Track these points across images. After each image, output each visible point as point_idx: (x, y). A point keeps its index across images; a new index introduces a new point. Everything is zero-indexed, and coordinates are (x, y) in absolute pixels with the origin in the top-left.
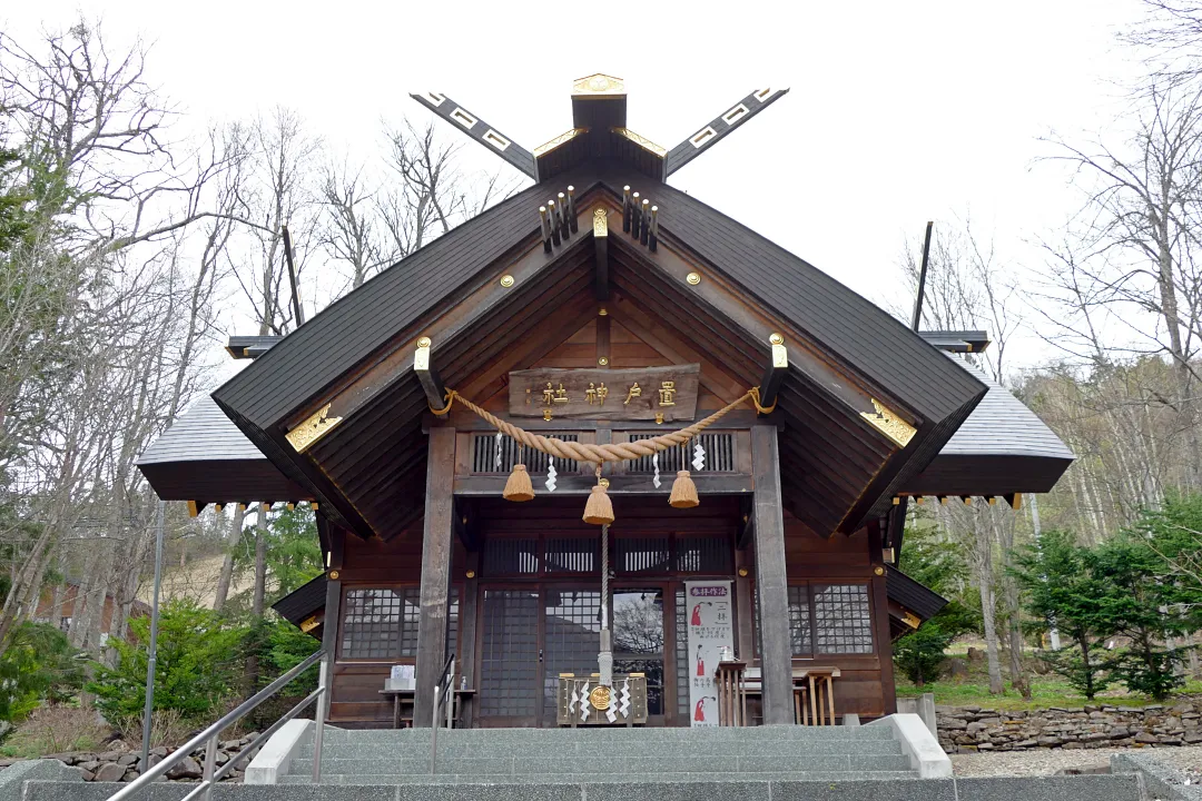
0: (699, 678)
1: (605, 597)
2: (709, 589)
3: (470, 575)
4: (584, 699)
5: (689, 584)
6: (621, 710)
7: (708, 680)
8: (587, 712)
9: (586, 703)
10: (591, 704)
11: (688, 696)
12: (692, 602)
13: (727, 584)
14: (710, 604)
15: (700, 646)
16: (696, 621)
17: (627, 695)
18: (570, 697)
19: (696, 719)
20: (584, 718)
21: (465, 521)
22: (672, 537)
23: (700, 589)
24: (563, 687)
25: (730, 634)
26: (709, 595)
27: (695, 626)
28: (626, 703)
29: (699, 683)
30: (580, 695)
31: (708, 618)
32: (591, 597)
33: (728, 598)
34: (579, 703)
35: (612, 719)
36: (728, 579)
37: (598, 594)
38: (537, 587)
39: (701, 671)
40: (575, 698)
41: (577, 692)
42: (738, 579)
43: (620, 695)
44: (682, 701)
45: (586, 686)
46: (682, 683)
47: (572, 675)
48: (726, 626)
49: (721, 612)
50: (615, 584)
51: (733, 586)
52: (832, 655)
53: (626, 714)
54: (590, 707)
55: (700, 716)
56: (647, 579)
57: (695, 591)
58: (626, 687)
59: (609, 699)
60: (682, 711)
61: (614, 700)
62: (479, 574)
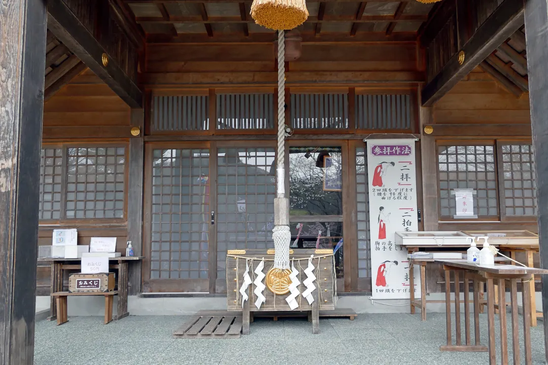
0: (381, 241)
1: (281, 157)
2: (392, 147)
3: (135, 133)
4: (258, 282)
5: (371, 143)
6: (305, 294)
7: (390, 243)
8: (262, 299)
9: (260, 287)
10: (267, 288)
11: (369, 259)
12: (373, 161)
13: (411, 142)
14: (393, 164)
15: (381, 208)
16: (378, 181)
17: (311, 277)
18: (242, 279)
19: (378, 284)
20: (258, 304)
21: (105, 61)
22: (351, 92)
23: (382, 147)
24: (232, 266)
25: (413, 195)
26: (391, 154)
27: (377, 187)
28: (311, 287)
29: (381, 246)
30: (253, 276)
31: (391, 178)
32: (266, 156)
33: (412, 157)
34: (252, 286)
35: (293, 305)
36: (413, 138)
37: (273, 154)
38: (208, 145)
39: (382, 234)
40: (247, 280)
41: (250, 273)
42: (422, 137)
43: (303, 277)
44: (362, 264)
45: (261, 266)
46: (362, 245)
47: (243, 252)
48: (409, 187)
49: (405, 172)
50: (291, 143)
51: (418, 145)
52: (521, 218)
53: (311, 300)
54: (267, 292)
55: (381, 281)
56: (325, 137)
57: (377, 150)
58: (311, 267)
59: (290, 282)
60: (362, 274)
61: (296, 282)
62: (146, 132)
